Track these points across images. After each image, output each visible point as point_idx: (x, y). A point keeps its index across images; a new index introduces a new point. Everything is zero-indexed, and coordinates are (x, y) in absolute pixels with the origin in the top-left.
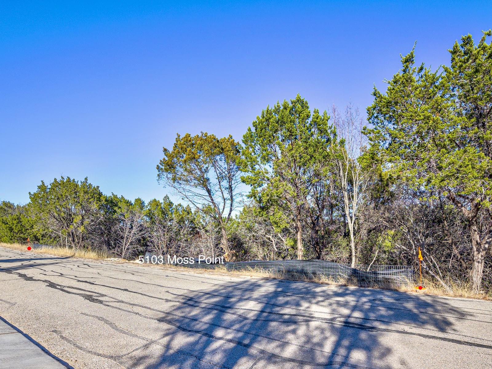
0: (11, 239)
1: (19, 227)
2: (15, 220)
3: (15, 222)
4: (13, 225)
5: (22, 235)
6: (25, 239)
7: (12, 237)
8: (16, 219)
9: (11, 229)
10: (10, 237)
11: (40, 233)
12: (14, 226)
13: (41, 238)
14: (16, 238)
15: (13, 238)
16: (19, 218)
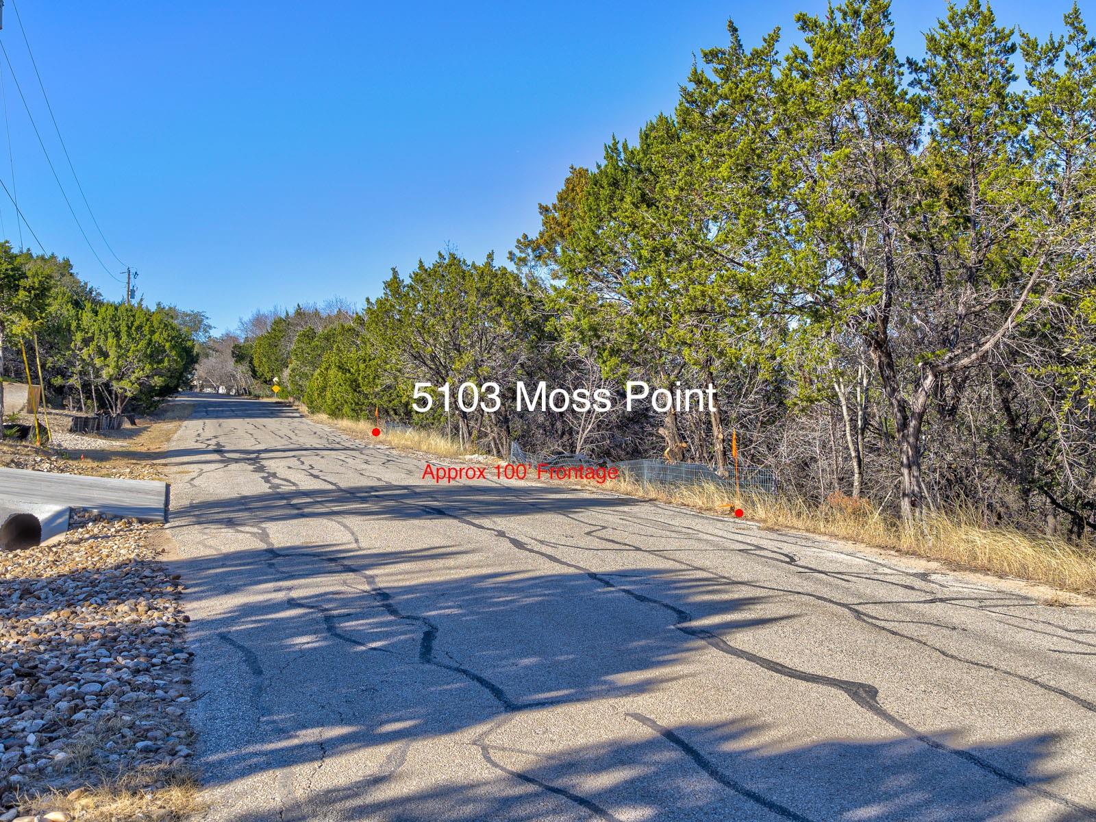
4: (359, 374)
9: (355, 386)
10: (354, 406)
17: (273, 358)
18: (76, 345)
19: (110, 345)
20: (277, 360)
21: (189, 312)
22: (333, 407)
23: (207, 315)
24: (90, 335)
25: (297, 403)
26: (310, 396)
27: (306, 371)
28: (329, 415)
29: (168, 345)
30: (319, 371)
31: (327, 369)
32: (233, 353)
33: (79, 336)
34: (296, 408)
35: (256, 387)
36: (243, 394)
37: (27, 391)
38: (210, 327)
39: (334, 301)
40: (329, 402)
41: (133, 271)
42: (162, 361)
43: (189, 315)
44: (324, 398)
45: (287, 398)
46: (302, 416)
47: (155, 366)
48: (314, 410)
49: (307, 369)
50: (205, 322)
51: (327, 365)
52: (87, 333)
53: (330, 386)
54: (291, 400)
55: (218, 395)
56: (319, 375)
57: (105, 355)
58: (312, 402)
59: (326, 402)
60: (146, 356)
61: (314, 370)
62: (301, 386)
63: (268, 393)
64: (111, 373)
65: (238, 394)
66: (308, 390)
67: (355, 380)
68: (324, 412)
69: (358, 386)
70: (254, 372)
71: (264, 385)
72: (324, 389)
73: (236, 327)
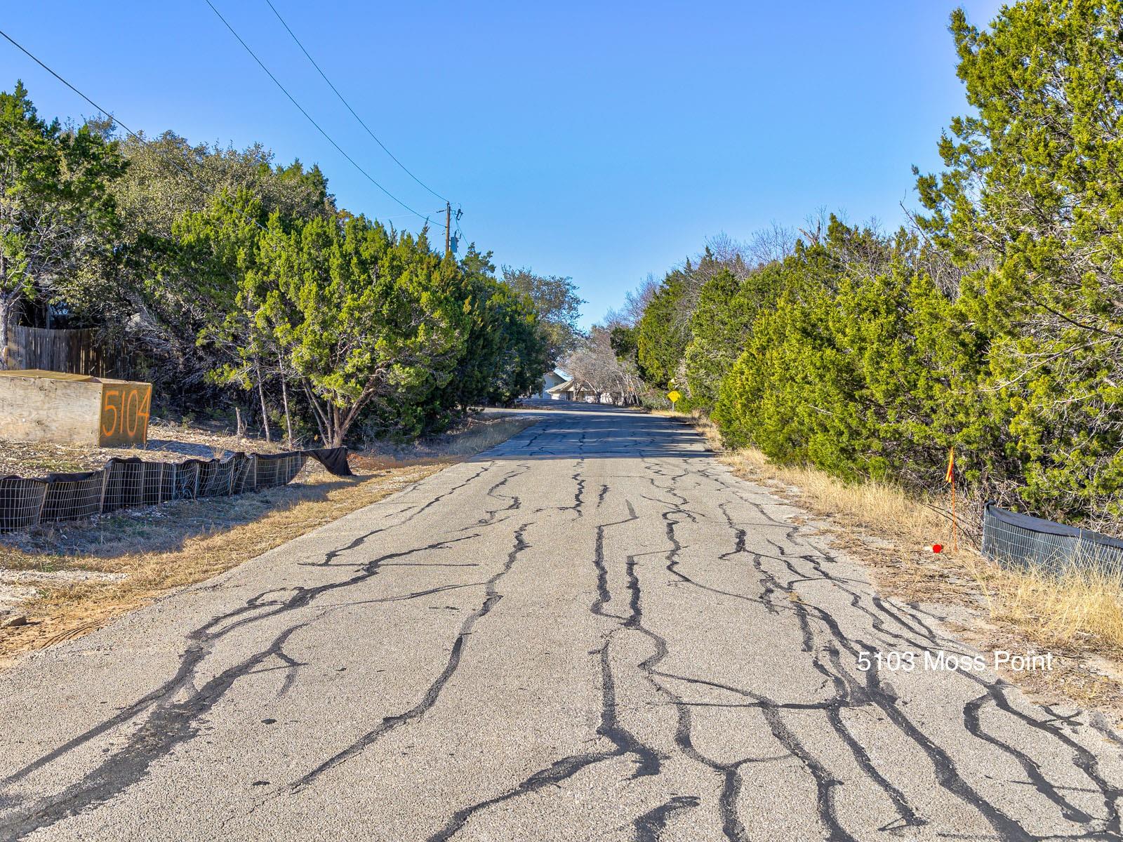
0: (848, 453)
1: (897, 365)
2: (875, 312)
3: (871, 328)
4: (861, 349)
5: (910, 426)
6: (931, 456)
7: (855, 434)
8: (883, 308)
9: (851, 385)
10: (845, 438)
11: (1032, 415)
12: (867, 354)
13: (1035, 451)
14: (876, 445)
15: (857, 444)
16: (899, 305)
17: (663, 341)
18: (244, 298)
19: (305, 296)
20: (669, 344)
21: (548, 279)
22: (781, 438)
23: (574, 283)
24: (272, 277)
25: (704, 421)
26: (726, 410)
27: (719, 358)
28: (770, 454)
29: (425, 296)
30: (745, 354)
31: (763, 349)
32: (613, 341)
33: (250, 281)
34: (700, 430)
35: (648, 393)
36: (632, 405)
37: (99, 396)
38: (578, 302)
39: (772, 233)
40: (770, 425)
41: (455, 208)
42: (413, 332)
43: (547, 284)
44: (755, 413)
45: (690, 412)
46: (709, 453)
47: (400, 343)
48: (734, 442)
49: (720, 355)
50: (572, 293)
51: (765, 339)
52: (267, 273)
53: (772, 387)
54: (696, 414)
55: (598, 406)
56: (746, 362)
57: (295, 318)
58: (730, 422)
59: (761, 424)
60: (378, 318)
61: (735, 357)
62: (708, 388)
63: (664, 403)
64: (307, 357)
65: (626, 404)
66: (723, 396)
67: (850, 369)
68: (757, 445)
69: (859, 383)
70: (642, 370)
71: (657, 390)
72: (757, 393)
73: (621, 306)
